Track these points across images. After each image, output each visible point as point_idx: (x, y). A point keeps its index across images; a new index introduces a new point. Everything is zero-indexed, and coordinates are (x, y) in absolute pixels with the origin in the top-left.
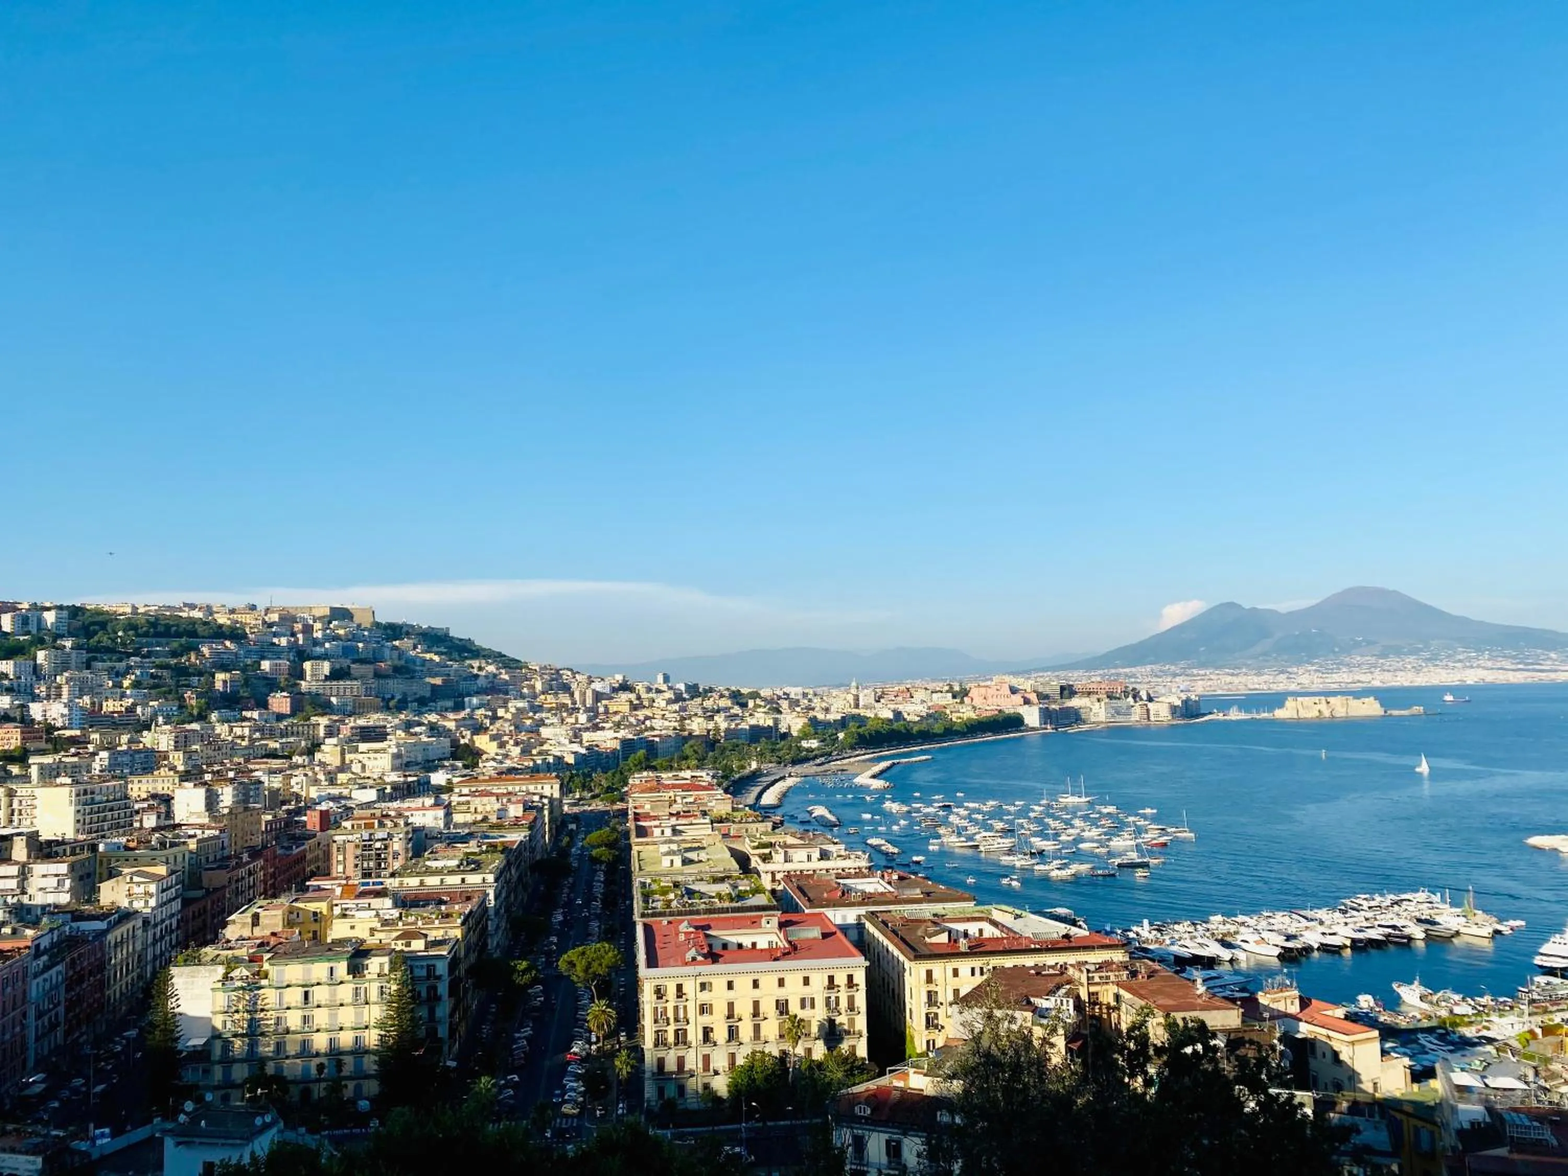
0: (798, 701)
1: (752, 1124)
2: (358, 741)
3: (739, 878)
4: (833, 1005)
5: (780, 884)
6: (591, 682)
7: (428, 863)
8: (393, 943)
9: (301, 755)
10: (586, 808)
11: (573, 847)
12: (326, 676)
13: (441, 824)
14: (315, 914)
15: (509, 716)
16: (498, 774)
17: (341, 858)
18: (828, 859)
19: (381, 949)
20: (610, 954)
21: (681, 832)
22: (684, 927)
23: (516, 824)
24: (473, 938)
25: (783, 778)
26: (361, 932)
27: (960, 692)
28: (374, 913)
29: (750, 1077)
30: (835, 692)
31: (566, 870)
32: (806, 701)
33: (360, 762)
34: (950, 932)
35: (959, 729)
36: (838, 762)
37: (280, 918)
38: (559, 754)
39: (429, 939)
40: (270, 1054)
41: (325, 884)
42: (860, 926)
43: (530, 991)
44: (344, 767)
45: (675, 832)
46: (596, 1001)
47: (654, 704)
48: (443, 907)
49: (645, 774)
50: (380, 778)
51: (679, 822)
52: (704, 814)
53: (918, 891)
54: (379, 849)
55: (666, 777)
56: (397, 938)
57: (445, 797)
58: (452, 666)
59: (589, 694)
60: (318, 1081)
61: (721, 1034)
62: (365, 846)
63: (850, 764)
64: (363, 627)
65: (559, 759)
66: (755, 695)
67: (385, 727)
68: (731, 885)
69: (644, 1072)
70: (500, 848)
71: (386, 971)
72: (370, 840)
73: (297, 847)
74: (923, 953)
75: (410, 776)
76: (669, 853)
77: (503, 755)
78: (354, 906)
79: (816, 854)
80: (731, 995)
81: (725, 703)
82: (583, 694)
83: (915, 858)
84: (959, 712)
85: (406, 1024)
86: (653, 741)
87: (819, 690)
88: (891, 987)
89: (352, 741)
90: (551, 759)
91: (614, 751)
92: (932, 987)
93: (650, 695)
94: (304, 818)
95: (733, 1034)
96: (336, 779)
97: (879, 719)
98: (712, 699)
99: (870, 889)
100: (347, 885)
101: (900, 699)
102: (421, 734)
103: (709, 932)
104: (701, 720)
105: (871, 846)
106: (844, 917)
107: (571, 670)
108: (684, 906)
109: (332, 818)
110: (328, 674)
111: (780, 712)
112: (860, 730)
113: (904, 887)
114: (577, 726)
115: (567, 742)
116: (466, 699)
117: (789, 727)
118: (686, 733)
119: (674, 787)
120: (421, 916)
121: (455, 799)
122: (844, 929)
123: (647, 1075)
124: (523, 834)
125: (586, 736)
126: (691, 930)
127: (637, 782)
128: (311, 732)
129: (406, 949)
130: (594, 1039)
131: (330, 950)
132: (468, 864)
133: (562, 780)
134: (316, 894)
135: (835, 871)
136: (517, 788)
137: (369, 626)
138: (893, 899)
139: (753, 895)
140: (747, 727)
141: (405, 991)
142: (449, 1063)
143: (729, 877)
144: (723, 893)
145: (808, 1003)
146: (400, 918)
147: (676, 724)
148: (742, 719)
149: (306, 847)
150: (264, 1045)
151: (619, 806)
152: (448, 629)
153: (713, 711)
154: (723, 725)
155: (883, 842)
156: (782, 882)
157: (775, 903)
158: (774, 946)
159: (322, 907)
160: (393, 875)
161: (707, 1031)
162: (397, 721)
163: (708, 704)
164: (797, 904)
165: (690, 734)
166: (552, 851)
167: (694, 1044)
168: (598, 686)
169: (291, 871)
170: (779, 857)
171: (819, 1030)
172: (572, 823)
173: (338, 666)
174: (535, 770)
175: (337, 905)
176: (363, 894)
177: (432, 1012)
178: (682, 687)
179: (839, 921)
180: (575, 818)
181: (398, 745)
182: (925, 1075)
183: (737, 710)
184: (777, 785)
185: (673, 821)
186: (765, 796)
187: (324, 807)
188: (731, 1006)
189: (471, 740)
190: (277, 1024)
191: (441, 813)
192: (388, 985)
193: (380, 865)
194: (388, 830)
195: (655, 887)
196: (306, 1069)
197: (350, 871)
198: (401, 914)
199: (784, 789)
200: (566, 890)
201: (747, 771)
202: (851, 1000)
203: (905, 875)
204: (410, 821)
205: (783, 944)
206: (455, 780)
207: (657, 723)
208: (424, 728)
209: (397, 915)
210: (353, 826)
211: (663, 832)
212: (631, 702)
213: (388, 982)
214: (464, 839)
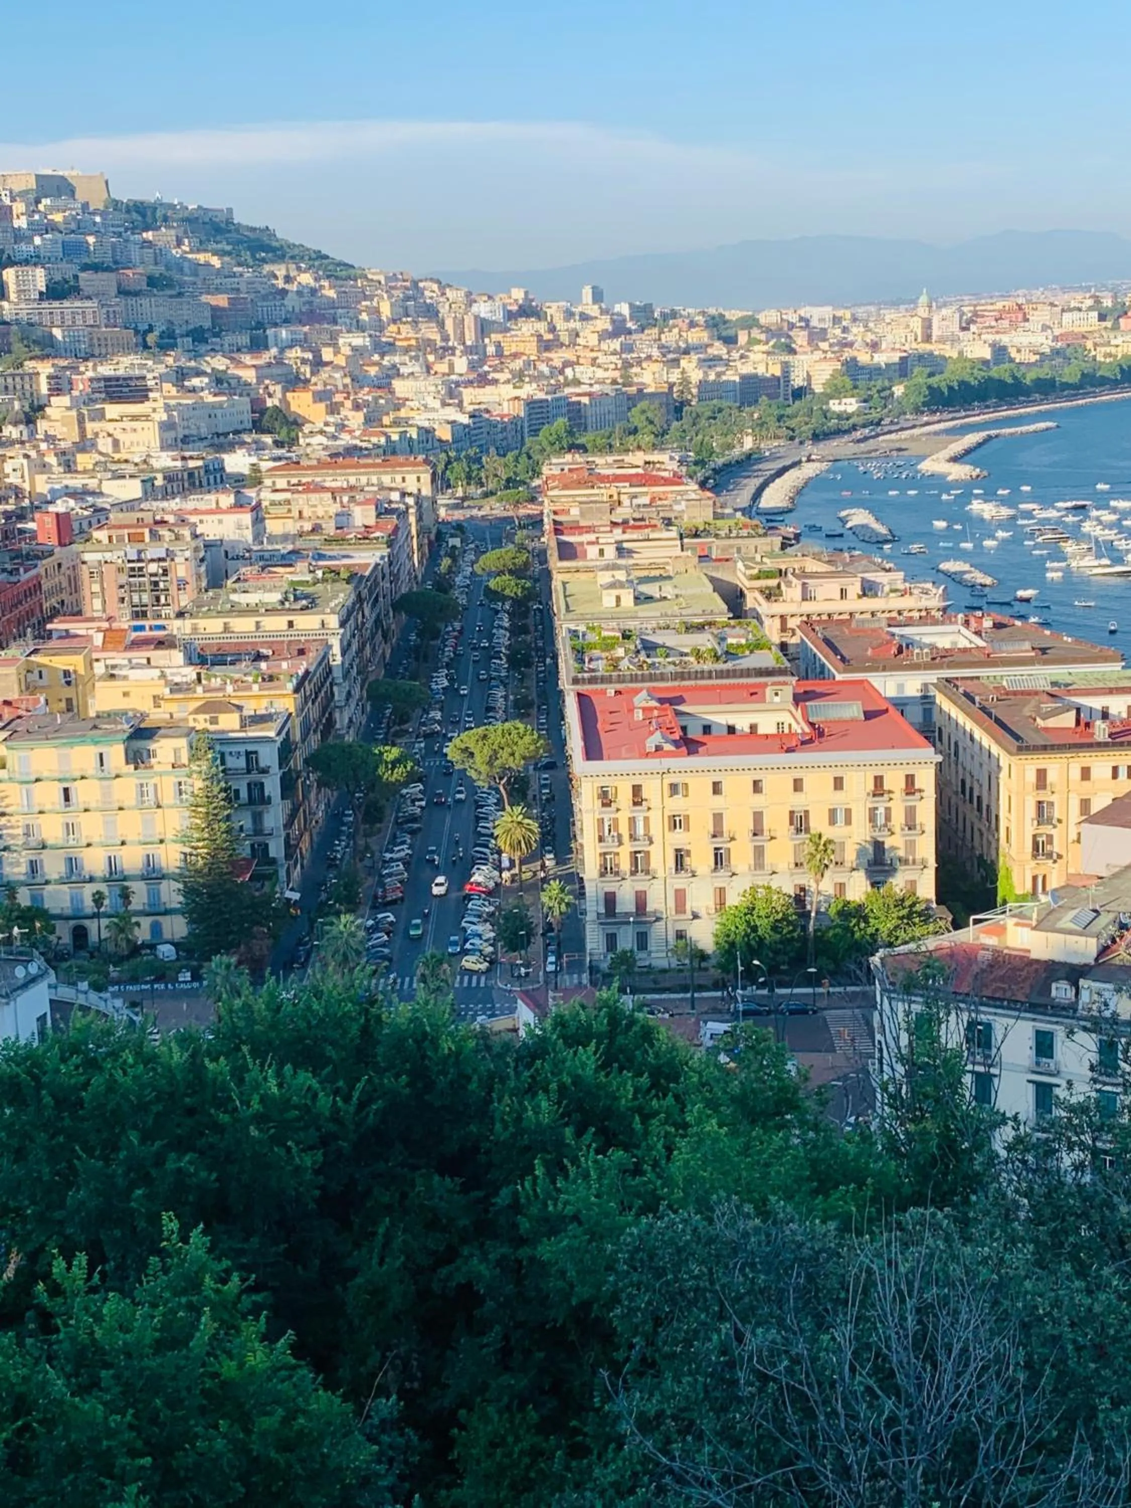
0: (824, 330)
1: (751, 990)
2: (104, 401)
3: (728, 625)
4: (881, 820)
5: (794, 634)
6: (470, 302)
7: (234, 597)
8: (191, 717)
9: (15, 424)
10: (475, 512)
11: (457, 573)
12: (41, 293)
13: (248, 535)
14: (66, 673)
15: (341, 361)
16: (331, 456)
17: (96, 588)
18: (876, 595)
19: (172, 728)
20: (527, 739)
21: (630, 552)
22: (642, 700)
23: (365, 536)
24: (314, 711)
25: (796, 464)
26: (140, 703)
27: (1114, 309)
28: (157, 672)
29: (748, 922)
30: (889, 315)
31: (448, 611)
32: (838, 332)
33: (110, 435)
34: (1078, 710)
35: (1108, 374)
36: (893, 436)
37: (14, 678)
38: (426, 424)
39: (246, 713)
40: (22, 878)
41: (77, 628)
42: (926, 700)
43: (404, 791)
44: (85, 444)
45: (621, 551)
46: (508, 808)
47: (579, 341)
48: (263, 665)
49: (568, 457)
50: (145, 462)
51: (626, 537)
52: (668, 522)
53: (1027, 645)
54: (155, 575)
55: (604, 463)
56: (198, 711)
57: (251, 493)
58: (241, 275)
59: (469, 321)
60: (96, 916)
61: (701, 860)
62: (133, 569)
63: (912, 438)
64: (91, 209)
65: (427, 433)
66: (750, 323)
67: (144, 378)
68: (715, 636)
69: (584, 913)
70: (344, 575)
71: (185, 759)
72: (140, 560)
73: (26, 571)
74: (1031, 743)
75: (191, 458)
76: (613, 585)
77: (336, 425)
78: (126, 662)
79: (855, 589)
80: (718, 802)
81: (697, 336)
82: (460, 324)
83: (1021, 593)
84: (1108, 344)
85: (221, 837)
86: (579, 403)
87: (861, 312)
88: (976, 794)
89: (95, 401)
90: (413, 433)
91: (515, 420)
92: (1044, 796)
93: (572, 325)
94: (31, 525)
95: (719, 859)
96: (75, 462)
97: (966, 360)
98: (676, 330)
99: (944, 643)
100: (110, 630)
101: (1005, 323)
102: (202, 389)
103: (682, 708)
104: (656, 367)
105: (947, 574)
106: (901, 687)
107: (439, 282)
108: (641, 667)
109: (76, 526)
110: (44, 289)
111: (793, 352)
112: (934, 381)
113: (1003, 640)
114: (453, 377)
115: (437, 404)
116: (270, 332)
117: (809, 378)
118: (633, 390)
119: (618, 478)
120: (231, 679)
121: (267, 496)
122: (901, 704)
123: (590, 917)
124: (378, 554)
125: (469, 395)
126: (654, 703)
127: (556, 471)
128: (27, 387)
129: (212, 728)
130: (506, 863)
131: (95, 727)
132: (296, 599)
133: (434, 466)
134: (66, 643)
135: (887, 615)
136: (364, 480)
137: (102, 208)
138: (983, 658)
139: (752, 652)
140: (737, 379)
141: (216, 790)
142: (288, 894)
143: (710, 624)
144: (703, 649)
145: (840, 816)
146: (199, 680)
147: (617, 374)
148: (727, 363)
149: (40, 570)
150: (11, 864)
151: (531, 510)
152: (230, 210)
153: (678, 350)
154: (696, 376)
155: (966, 567)
156: (798, 632)
157: (788, 664)
158: (786, 731)
159: (74, 662)
160: (180, 615)
161: (680, 858)
162: (161, 369)
163: (670, 338)
164: (823, 666)
165: (640, 391)
166: (424, 581)
167: (660, 874)
168: (483, 309)
169: (21, 608)
170: (792, 592)
171: (858, 857)
172: (452, 536)
173: (58, 277)
174: (390, 451)
175: (97, 660)
176: (137, 644)
177: (257, 818)
178: (624, 309)
179: (891, 691)
180: (459, 528)
181: (168, 408)
182: (1034, 928)
183: (719, 349)
184: (787, 475)
185: (618, 532)
186: (767, 492)
187: (60, 507)
188: (718, 818)
189: (284, 400)
190: (27, 834)
191: (247, 518)
192: (190, 781)
193: (158, 599)
194: (166, 546)
195: (592, 637)
196: (76, 900)
197: (113, 607)
198: (199, 674)
199: (800, 483)
200: (451, 642)
201: (736, 453)
202: (910, 813)
203: (1005, 620)
204: (198, 532)
205: (800, 728)
206: (265, 465)
207: (584, 372)
208: (206, 380)
209: (194, 677)
210: (110, 537)
211: (601, 552)
212: (540, 336)
213: (189, 776)
214: (288, 560)
